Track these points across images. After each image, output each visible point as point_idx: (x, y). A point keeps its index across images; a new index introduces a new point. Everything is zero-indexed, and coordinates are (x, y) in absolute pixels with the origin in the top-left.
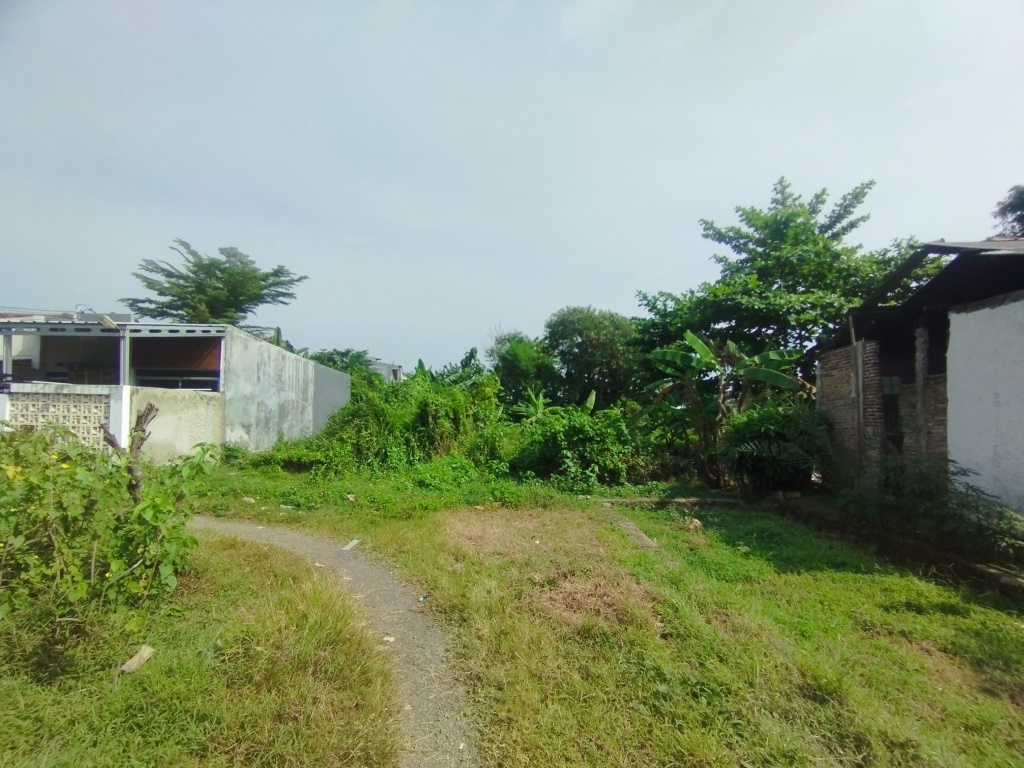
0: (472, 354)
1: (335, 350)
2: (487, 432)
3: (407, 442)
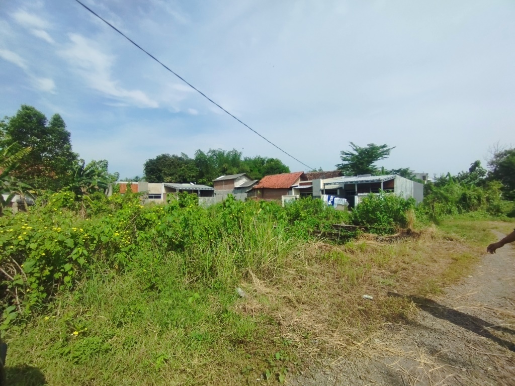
0: (477, 164)
2: (495, 203)
3: (458, 207)
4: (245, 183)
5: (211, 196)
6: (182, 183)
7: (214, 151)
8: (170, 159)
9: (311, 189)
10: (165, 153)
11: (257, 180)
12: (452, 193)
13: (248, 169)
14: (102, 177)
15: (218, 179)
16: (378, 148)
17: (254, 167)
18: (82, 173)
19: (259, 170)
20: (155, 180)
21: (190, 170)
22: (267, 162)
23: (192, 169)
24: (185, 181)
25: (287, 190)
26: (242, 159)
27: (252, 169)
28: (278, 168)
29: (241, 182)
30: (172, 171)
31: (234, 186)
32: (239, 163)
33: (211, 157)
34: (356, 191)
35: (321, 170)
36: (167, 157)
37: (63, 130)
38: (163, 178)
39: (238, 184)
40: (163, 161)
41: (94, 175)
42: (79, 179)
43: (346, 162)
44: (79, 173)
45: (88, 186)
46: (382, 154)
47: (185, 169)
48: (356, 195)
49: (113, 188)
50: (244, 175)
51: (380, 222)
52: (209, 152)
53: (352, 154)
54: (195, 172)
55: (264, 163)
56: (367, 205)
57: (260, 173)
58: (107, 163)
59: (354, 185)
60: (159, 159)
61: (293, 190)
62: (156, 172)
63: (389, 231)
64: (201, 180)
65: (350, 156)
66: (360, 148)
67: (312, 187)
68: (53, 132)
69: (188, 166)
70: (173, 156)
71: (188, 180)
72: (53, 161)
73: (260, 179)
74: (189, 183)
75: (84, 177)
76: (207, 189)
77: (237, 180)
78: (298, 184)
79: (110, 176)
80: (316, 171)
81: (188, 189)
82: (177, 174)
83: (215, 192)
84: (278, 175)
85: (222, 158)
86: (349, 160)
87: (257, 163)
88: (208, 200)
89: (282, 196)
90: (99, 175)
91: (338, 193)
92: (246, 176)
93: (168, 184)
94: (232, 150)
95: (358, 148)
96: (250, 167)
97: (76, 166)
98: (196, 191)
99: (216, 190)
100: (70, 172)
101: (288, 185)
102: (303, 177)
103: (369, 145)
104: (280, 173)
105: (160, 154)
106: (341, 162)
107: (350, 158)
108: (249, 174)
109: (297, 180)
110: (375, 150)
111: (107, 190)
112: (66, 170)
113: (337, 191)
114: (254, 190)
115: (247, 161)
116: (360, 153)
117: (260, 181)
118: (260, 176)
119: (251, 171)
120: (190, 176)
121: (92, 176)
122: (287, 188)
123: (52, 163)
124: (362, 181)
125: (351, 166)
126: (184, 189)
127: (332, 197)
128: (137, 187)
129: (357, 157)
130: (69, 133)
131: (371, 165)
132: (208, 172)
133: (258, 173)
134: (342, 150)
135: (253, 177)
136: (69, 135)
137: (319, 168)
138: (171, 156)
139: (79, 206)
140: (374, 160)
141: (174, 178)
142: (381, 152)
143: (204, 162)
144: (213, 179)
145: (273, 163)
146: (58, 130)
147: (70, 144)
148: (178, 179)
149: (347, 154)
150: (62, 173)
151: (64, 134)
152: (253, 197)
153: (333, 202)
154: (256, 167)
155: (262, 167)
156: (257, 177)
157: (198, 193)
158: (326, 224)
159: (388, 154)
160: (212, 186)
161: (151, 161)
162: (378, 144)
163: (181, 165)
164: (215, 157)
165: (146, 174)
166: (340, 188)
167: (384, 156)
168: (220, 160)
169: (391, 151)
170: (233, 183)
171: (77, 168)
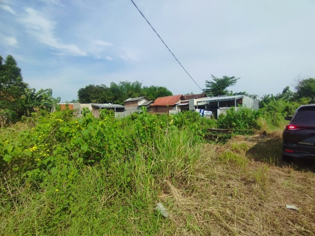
1: (236, 93)
4: (145, 103)
5: (123, 112)
6: (103, 103)
7: (123, 82)
8: (94, 88)
9: (188, 105)
10: (91, 84)
11: (152, 101)
12: (278, 106)
13: (146, 94)
14: (48, 100)
15: (127, 100)
16: (229, 79)
17: (150, 93)
18: (33, 97)
19: (153, 95)
20: (85, 102)
21: (108, 95)
22: (158, 89)
23: (110, 94)
24: (105, 102)
25: (173, 107)
26: (142, 87)
27: (149, 94)
28: (165, 93)
29: (142, 102)
30: (97, 96)
31: (137, 105)
32: (140, 90)
33: (122, 86)
34: (218, 106)
35: (192, 94)
36: (93, 87)
37: (15, 66)
38: (91, 101)
39: (140, 103)
40: (90, 90)
41: (43, 99)
42: (31, 102)
43: (209, 88)
44: (31, 98)
45: (39, 106)
46: (231, 83)
47: (105, 94)
48: (218, 109)
49: (56, 108)
50: (144, 98)
51: (240, 126)
52: (120, 84)
53: (212, 83)
54: (112, 96)
55: (156, 90)
56: (230, 115)
57: (154, 96)
58: (51, 91)
59: (217, 102)
60: (87, 88)
61: (176, 107)
62: (86, 97)
63: (249, 132)
64: (116, 102)
65: (212, 84)
66: (217, 79)
67: (189, 104)
68: (8, 68)
69: (107, 93)
70: (97, 86)
71: (107, 101)
72: (10, 89)
73: (154, 100)
74: (108, 103)
75: (35, 101)
76: (120, 107)
77: (139, 101)
78: (179, 103)
79: (54, 100)
80: (189, 94)
81: (107, 107)
82: (100, 98)
83: (125, 109)
84: (166, 97)
85: (129, 87)
86: (210, 87)
87: (152, 90)
88: (121, 114)
89: (170, 111)
90: (46, 99)
91: (206, 108)
92: (145, 98)
93: (94, 104)
94: (135, 81)
95: (216, 78)
96: (148, 93)
97: (29, 93)
98: (113, 108)
99: (126, 107)
100: (23, 97)
101: (173, 103)
102: (182, 98)
103: (223, 77)
104: (167, 96)
105: (88, 85)
106: (205, 88)
107: (211, 85)
108: (146, 97)
109: (178, 100)
110: (227, 80)
111: (52, 109)
112: (20, 95)
113: (205, 106)
114: (151, 107)
115: (145, 89)
116: (218, 82)
117: (155, 101)
118: (154, 99)
119: (148, 95)
120: (109, 99)
121: (41, 99)
122: (173, 105)
123: (8, 90)
124: (222, 100)
125: (212, 90)
126: (105, 107)
127: (202, 110)
128: (73, 107)
129: (216, 85)
130: (20, 69)
131: (225, 89)
132: (120, 96)
133: (152, 96)
134: (206, 80)
135: (150, 99)
136: (20, 70)
137: (191, 93)
138: (96, 86)
139: (29, 121)
140: (226, 86)
141: (98, 100)
142: (231, 81)
143: (117, 90)
144: (124, 100)
145: (162, 90)
146: (11, 67)
147: (21, 77)
148: (101, 101)
149: (209, 83)
150: (17, 97)
151: (16, 69)
152: (150, 112)
153: (203, 114)
154: (151, 92)
155: (155, 93)
156: (152, 99)
157: (114, 110)
158: (204, 128)
159: (235, 83)
160: (123, 105)
161: (82, 89)
162: (229, 76)
163: (102, 92)
164: (124, 86)
165: (79, 98)
166: (207, 105)
167: (233, 84)
168: (128, 88)
169: (237, 80)
170: (137, 103)
171: (29, 94)
